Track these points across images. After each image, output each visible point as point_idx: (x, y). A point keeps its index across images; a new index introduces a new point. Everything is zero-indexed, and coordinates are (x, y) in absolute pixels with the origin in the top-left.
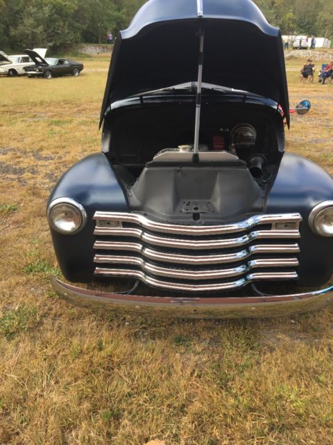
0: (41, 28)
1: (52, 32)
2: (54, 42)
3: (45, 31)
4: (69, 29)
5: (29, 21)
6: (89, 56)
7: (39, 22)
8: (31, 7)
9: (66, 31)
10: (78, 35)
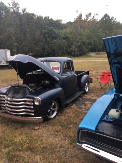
0: (77, 49)
1: (81, 49)
2: (80, 52)
3: (78, 49)
4: (86, 48)
5: (74, 47)
6: (91, 56)
7: (77, 47)
8: (75, 42)
9: (85, 49)
10: (89, 50)
